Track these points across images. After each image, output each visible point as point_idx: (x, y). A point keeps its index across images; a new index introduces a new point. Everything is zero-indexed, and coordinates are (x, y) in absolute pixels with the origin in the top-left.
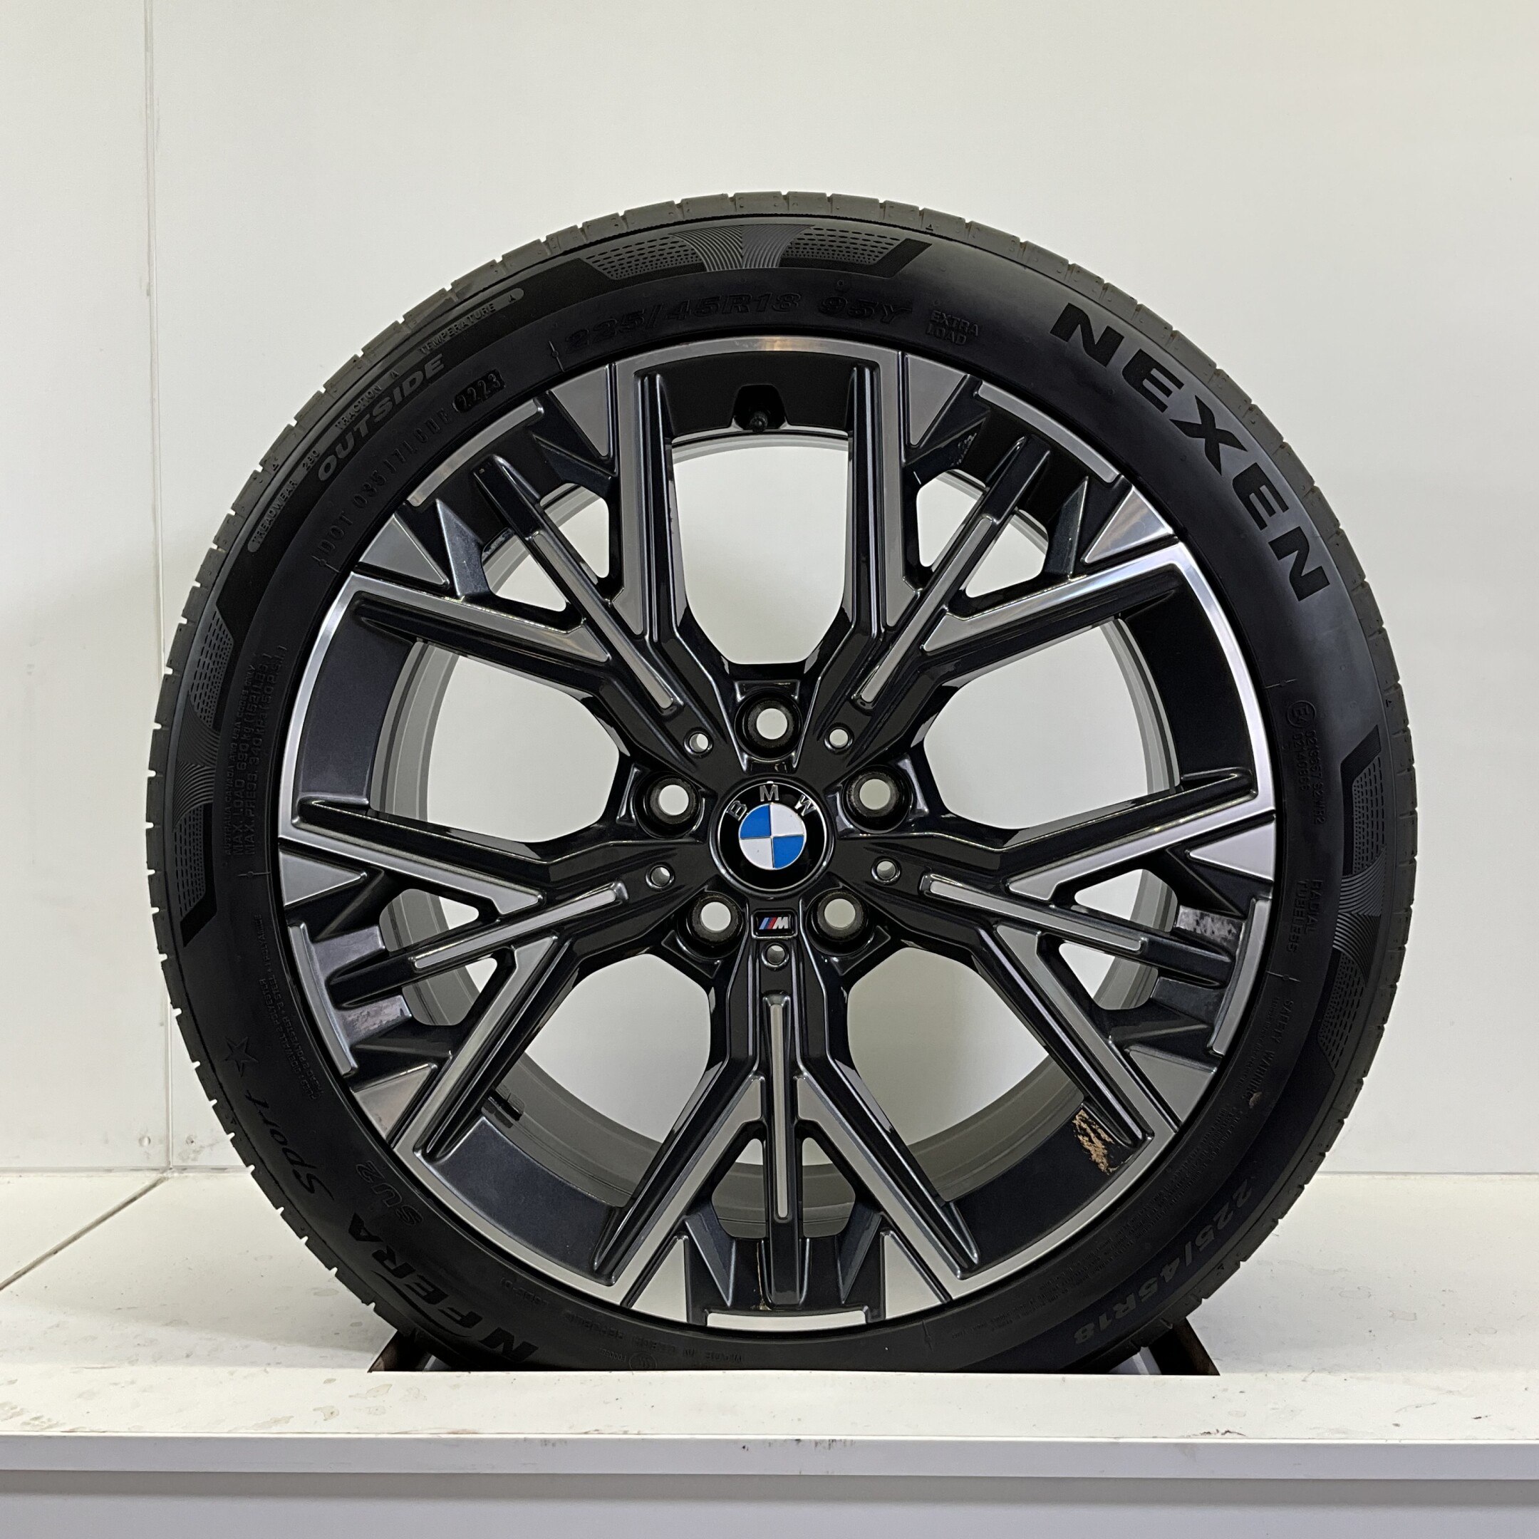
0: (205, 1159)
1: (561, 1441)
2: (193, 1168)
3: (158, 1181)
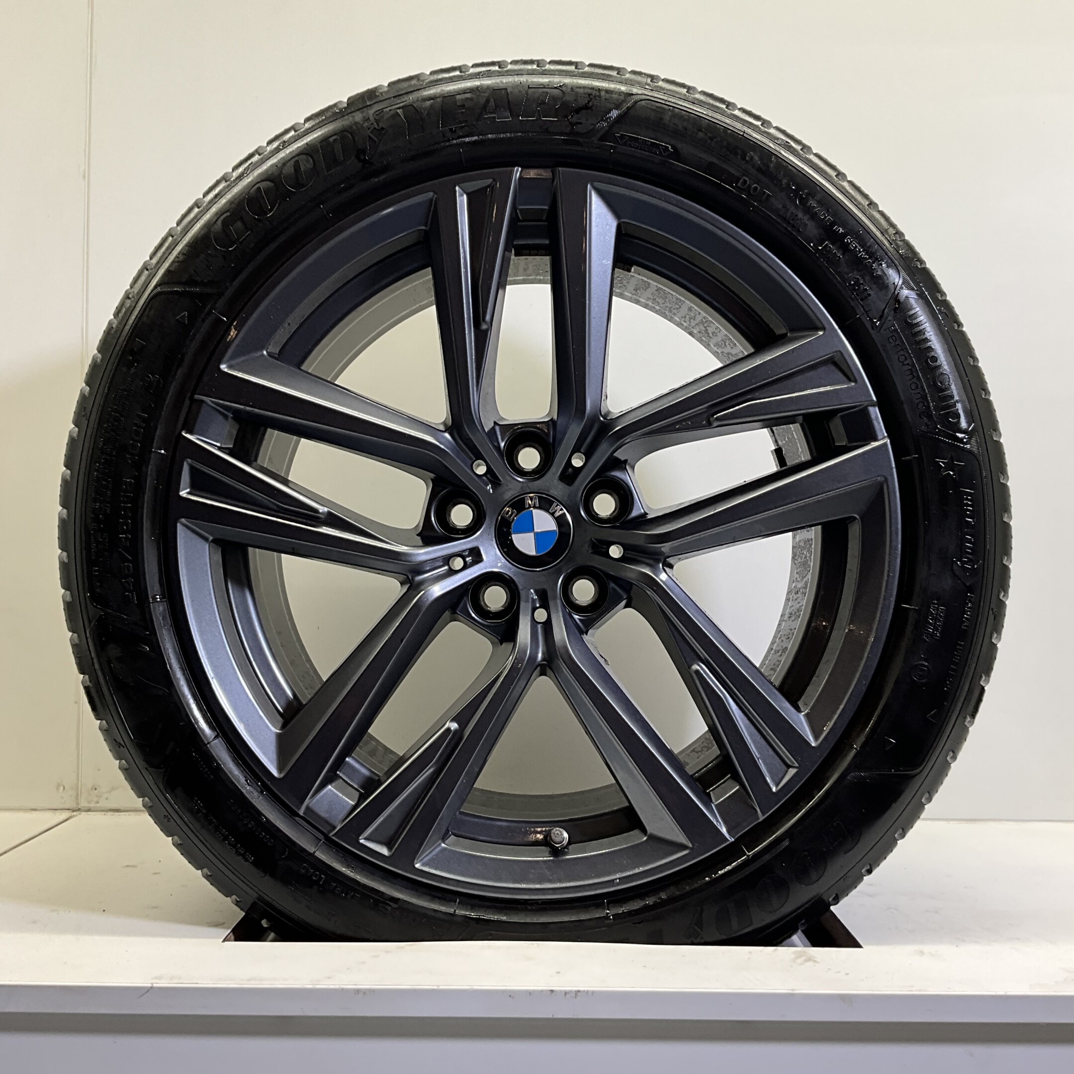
0: (106, 802)
1: (370, 990)
2: (94, 808)
3: (69, 817)
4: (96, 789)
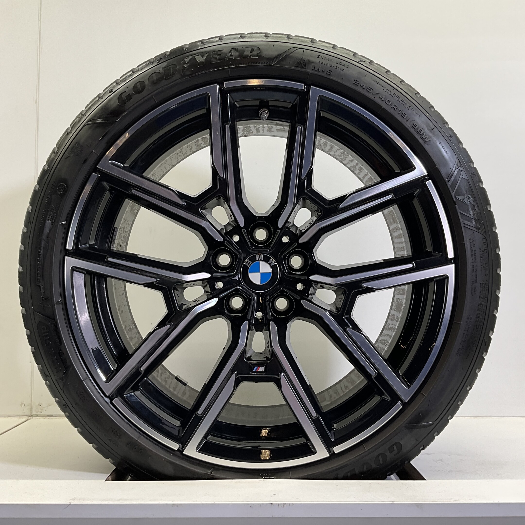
0: (45, 412)
1: (180, 504)
2: (39, 415)
3: (27, 420)
4: (40, 406)
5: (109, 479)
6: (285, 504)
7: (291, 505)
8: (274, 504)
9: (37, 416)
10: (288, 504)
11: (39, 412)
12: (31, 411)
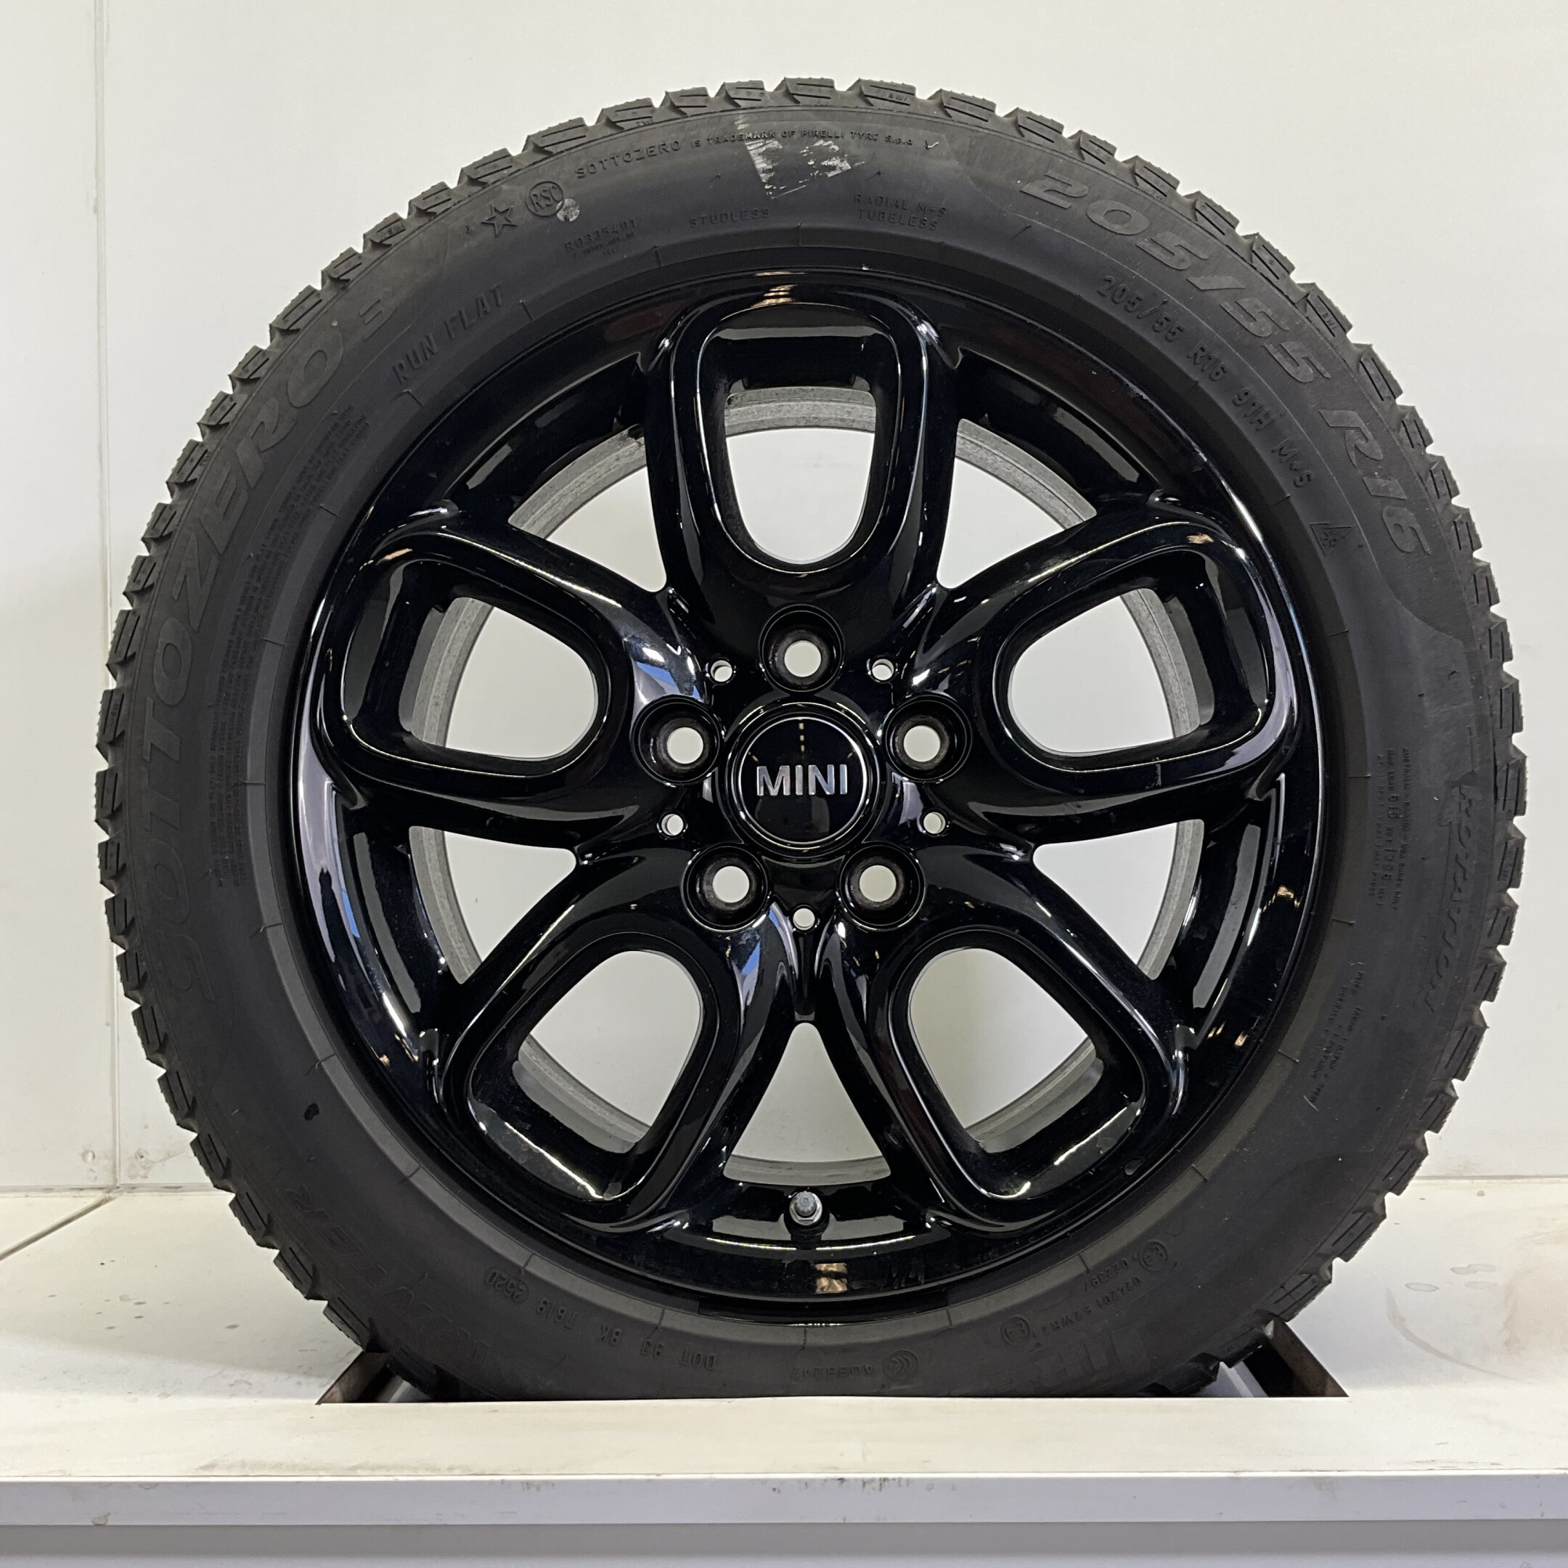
0: (156, 1177)
1: (547, 1483)
2: (142, 1185)
3: (103, 1200)
4: (142, 1157)
5: (332, 1395)
6: (885, 1480)
7: (902, 1483)
8: (848, 1480)
9: (134, 1188)
10: (894, 1479)
11: (139, 1178)
12: (114, 1173)
